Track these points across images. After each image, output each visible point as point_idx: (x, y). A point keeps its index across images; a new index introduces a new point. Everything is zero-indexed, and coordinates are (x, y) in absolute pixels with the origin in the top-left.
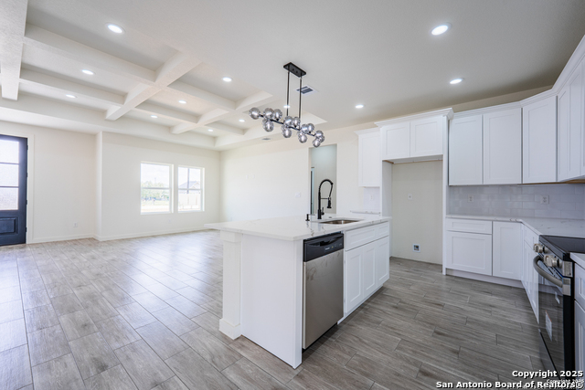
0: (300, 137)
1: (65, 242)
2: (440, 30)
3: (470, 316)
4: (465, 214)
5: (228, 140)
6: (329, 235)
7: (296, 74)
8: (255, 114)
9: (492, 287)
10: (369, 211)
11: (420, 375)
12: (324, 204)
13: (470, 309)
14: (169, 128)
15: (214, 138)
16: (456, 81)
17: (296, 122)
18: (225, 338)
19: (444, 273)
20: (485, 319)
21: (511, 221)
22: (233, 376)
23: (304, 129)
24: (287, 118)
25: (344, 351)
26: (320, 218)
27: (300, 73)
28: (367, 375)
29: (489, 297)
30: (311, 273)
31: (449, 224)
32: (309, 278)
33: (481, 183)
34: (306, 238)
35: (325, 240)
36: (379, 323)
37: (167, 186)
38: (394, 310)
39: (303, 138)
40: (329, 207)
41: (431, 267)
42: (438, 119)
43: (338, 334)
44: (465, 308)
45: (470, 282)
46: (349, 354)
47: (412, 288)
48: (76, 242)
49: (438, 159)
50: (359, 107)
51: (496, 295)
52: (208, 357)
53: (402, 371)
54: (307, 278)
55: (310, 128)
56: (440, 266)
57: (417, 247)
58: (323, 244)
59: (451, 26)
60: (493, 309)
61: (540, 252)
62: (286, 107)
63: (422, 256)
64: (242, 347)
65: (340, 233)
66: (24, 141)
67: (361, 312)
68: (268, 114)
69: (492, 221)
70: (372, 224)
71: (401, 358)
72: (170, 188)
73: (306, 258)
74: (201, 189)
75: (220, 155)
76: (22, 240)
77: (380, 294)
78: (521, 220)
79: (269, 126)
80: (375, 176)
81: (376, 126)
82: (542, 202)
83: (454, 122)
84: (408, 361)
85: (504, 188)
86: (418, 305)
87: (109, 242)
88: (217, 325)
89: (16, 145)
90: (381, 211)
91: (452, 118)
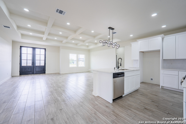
0: (113, 46)
1: (53, 73)
2: (154, 15)
3: (166, 99)
4: (170, 69)
6: (120, 73)
7: (112, 29)
8: (101, 42)
9: (178, 93)
10: (135, 67)
11: (144, 109)
12: (119, 65)
13: (166, 97)
15: (88, 46)
16: (164, 26)
17: (111, 43)
18: (94, 96)
19: (161, 87)
20: (171, 100)
22: (96, 103)
23: (114, 44)
24: (109, 42)
25: (124, 102)
26: (118, 68)
27: (113, 29)
28: (129, 107)
29: (176, 95)
30: (115, 81)
31: (162, 72)
32: (114, 83)
33: (175, 58)
34: (114, 73)
35: (119, 74)
36: (135, 97)
38: (140, 95)
39: (113, 47)
40: (121, 65)
41: (156, 85)
42: (159, 38)
43: (123, 98)
44: (165, 97)
45: (170, 91)
46: (125, 102)
47: (148, 90)
48: (55, 74)
49: (159, 51)
50: (131, 36)
51: (178, 95)
52: (91, 99)
53: (139, 108)
54: (114, 82)
55: (115, 44)
56: (159, 85)
57: (152, 79)
58: (118, 74)
59: (158, 14)
60: (175, 98)
62: (109, 37)
63: (153, 82)
64: (98, 98)
65: (123, 72)
66: (45, 49)
67: (130, 95)
68: (104, 42)
69: (178, 71)
70: (134, 71)
71: (140, 105)
72: (77, 60)
73: (114, 77)
75: (89, 51)
76: (45, 73)
77: (137, 91)
79: (104, 44)
80: (137, 57)
81: (137, 41)
84: (142, 106)
87: (63, 74)
88: (92, 93)
89: (44, 50)
90: (139, 67)
91: (164, 38)
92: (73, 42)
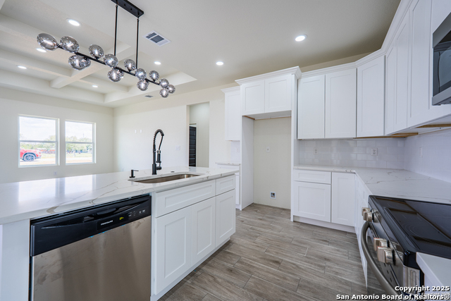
3: (304, 277)
5: (116, 97)
10: (231, 163)
14: (49, 82)
15: (104, 95)
19: (292, 220)
20: (316, 280)
21: (346, 172)
33: (322, 137)
37: (54, 140)
42: (287, 77)
47: (258, 240)
49: (286, 116)
50: (220, 63)
57: (274, 194)
60: (328, 263)
61: (370, 221)
63: (277, 202)
69: (331, 172)
72: (57, 142)
74: (93, 143)
75: (113, 111)
78: (354, 171)
80: (236, 130)
82: (372, 154)
83: (302, 81)
85: (343, 141)
86: (256, 264)
90: (241, 163)
91: (300, 78)
92: (95, 86)
